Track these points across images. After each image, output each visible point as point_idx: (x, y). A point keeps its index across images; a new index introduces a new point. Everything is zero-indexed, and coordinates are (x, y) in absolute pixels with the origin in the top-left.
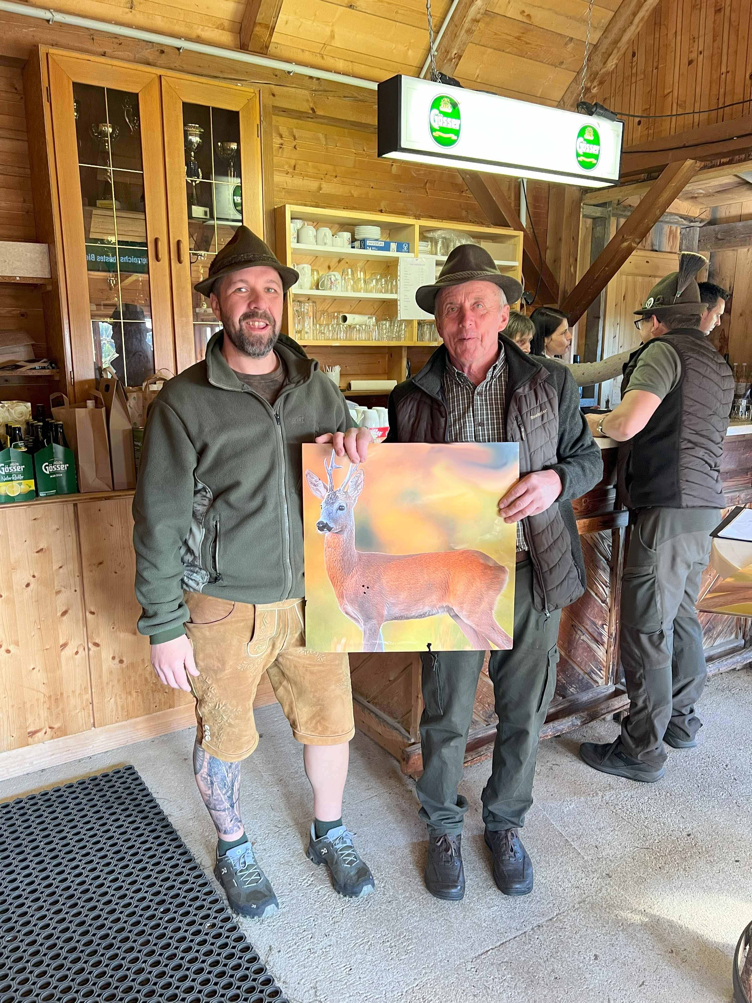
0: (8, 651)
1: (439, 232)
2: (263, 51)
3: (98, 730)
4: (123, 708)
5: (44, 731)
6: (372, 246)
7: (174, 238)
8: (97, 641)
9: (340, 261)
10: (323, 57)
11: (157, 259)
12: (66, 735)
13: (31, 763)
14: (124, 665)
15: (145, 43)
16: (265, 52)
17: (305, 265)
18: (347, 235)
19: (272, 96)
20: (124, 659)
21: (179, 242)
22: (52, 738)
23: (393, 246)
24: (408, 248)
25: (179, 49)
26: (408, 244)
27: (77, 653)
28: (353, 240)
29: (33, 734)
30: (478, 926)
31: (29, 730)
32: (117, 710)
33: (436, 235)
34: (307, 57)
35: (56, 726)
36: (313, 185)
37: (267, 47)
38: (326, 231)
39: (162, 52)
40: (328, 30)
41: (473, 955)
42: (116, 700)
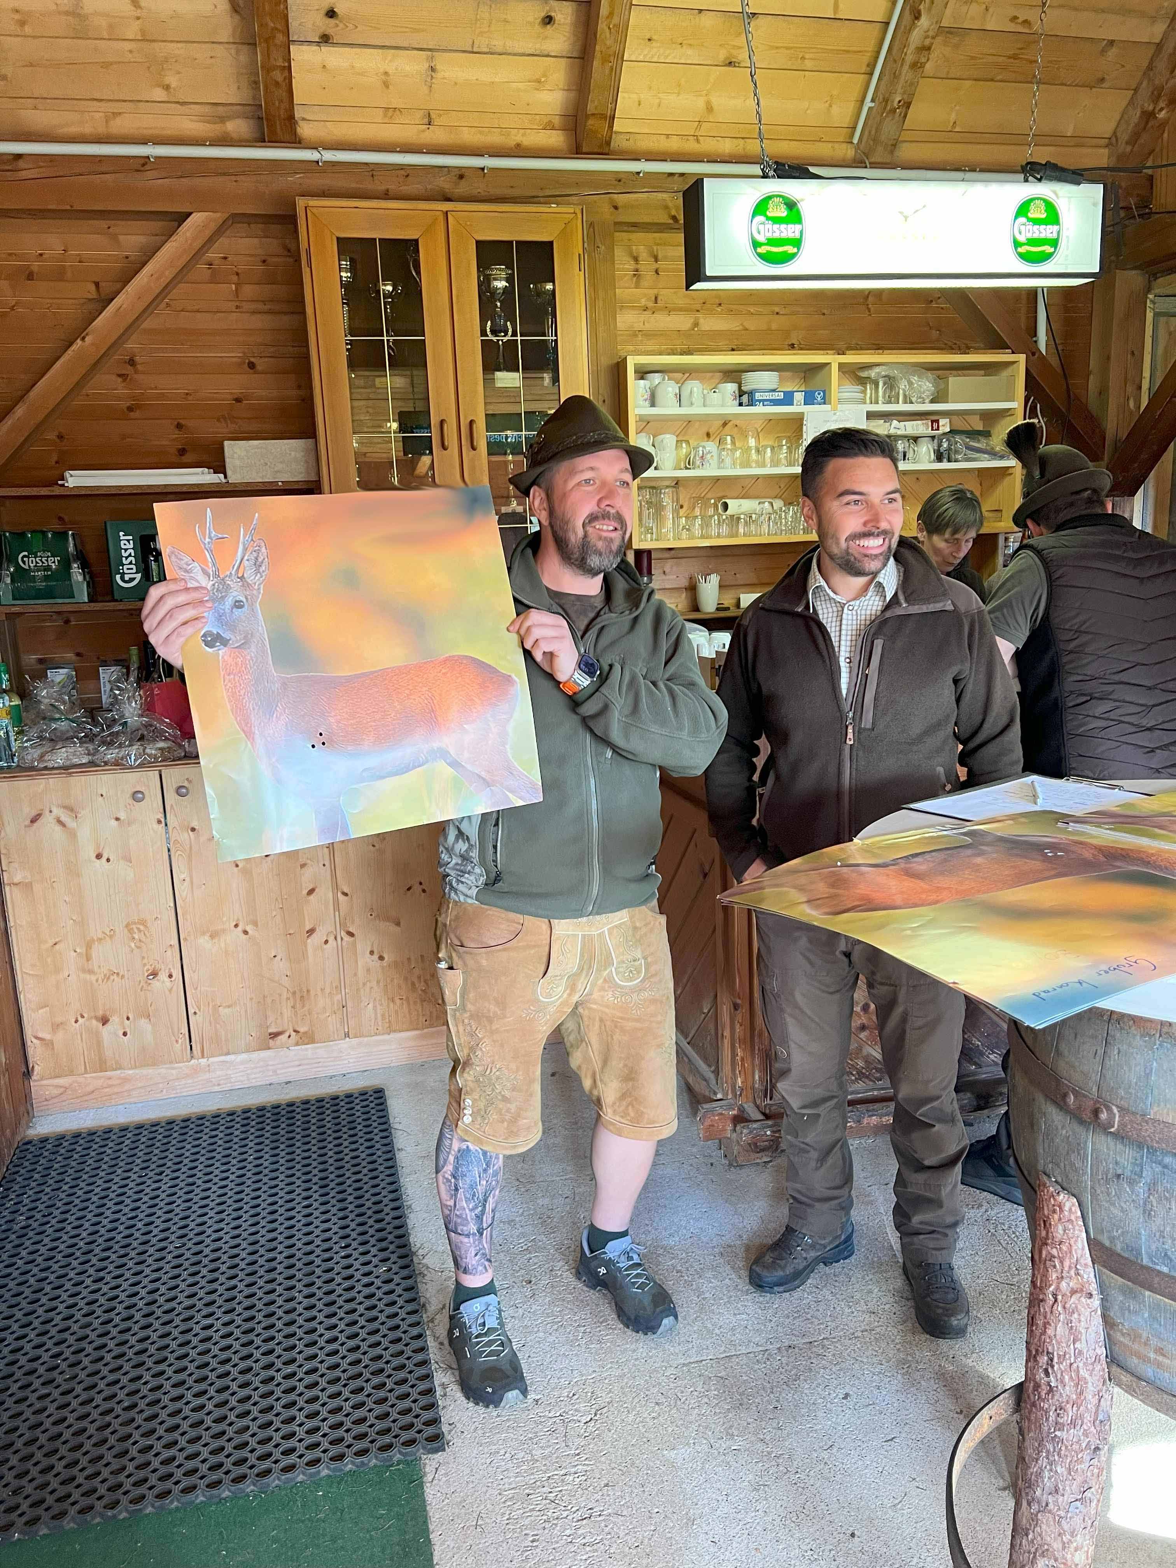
0: (246, 932)
1: (877, 369)
2: (604, 151)
3: (354, 1041)
4: (383, 1016)
5: (287, 1034)
6: (764, 401)
7: (465, 418)
8: (351, 930)
9: (725, 424)
10: (698, 141)
11: (444, 448)
12: (313, 1042)
13: (275, 1071)
14: (385, 963)
15: (437, 170)
16: (606, 151)
17: (668, 436)
18: (731, 388)
19: (612, 209)
20: (386, 956)
21: (471, 423)
22: (297, 1044)
23: (799, 397)
24: (824, 398)
25: (483, 169)
26: (824, 392)
27: (326, 942)
28: (741, 393)
29: (275, 1035)
30: (709, 1331)
31: (270, 1031)
32: (376, 1019)
33: (873, 373)
34: (674, 145)
35: (302, 1030)
36: (683, 322)
37: (608, 143)
38: (695, 387)
39: (461, 177)
40: (701, 103)
41: (682, 1361)
42: (375, 1007)
